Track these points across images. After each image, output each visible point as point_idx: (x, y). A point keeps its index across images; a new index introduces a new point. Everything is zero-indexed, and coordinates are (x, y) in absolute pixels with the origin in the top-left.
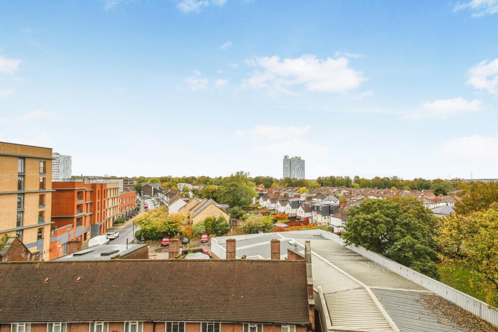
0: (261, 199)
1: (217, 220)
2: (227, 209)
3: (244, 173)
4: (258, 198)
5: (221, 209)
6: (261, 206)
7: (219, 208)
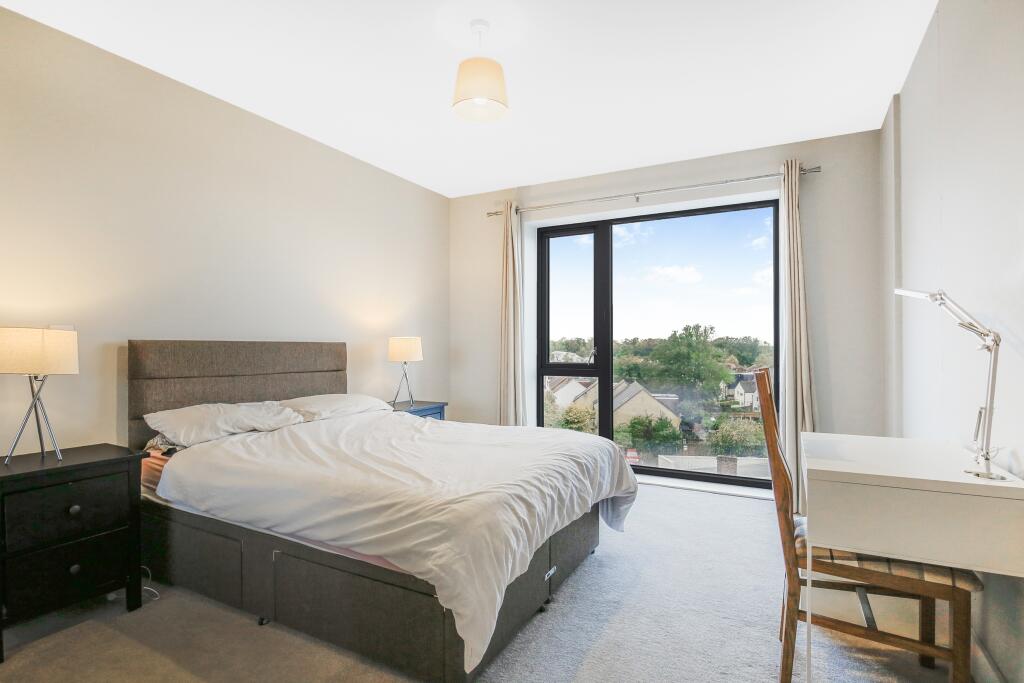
0: (739, 388)
1: (653, 424)
2: (675, 403)
3: (702, 329)
4: (731, 386)
5: (662, 403)
6: (738, 403)
7: (658, 400)
